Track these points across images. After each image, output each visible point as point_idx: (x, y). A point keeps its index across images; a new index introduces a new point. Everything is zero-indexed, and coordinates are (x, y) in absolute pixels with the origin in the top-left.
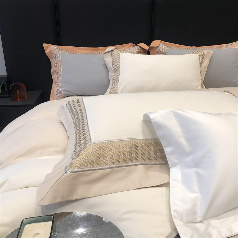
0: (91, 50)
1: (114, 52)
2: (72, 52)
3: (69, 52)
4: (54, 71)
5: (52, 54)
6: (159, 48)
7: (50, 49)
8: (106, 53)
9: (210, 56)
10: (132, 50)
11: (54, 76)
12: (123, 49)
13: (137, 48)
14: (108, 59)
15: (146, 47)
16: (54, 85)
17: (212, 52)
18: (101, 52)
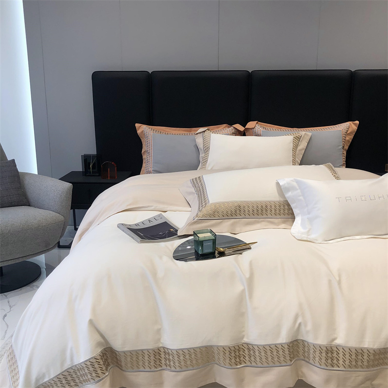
0: (184, 131)
1: (206, 132)
2: (164, 132)
3: (161, 132)
4: (145, 152)
5: (144, 134)
6: (254, 129)
7: (142, 129)
8: (197, 134)
9: (308, 138)
10: (226, 131)
11: (144, 157)
12: (217, 130)
13: (231, 129)
14: (199, 140)
15: (241, 128)
16: (144, 165)
17: (310, 134)
18: (193, 132)
